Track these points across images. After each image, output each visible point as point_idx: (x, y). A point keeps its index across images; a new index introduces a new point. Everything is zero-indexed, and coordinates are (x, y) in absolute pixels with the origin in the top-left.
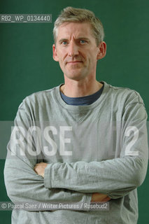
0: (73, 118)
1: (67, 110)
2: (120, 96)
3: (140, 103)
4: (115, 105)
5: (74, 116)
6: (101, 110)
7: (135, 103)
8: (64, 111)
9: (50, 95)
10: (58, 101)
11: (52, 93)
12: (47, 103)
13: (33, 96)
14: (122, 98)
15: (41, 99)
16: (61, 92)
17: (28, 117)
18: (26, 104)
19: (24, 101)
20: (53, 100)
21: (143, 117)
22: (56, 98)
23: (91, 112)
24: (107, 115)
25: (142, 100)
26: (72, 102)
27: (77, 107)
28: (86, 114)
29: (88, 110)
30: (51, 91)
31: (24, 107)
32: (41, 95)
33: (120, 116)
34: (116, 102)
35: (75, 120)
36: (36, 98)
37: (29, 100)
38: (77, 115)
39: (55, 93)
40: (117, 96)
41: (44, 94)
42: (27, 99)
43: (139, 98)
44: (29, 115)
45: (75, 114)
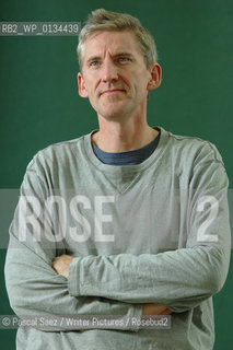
0: (112, 185)
1: (103, 172)
2: (186, 150)
3: (217, 161)
4: (177, 165)
5: (114, 182)
6: (156, 173)
7: (209, 162)
8: (99, 173)
9: (76, 148)
10: (88, 159)
11: (78, 145)
12: (71, 161)
13: (49, 150)
14: (189, 153)
15: (63, 155)
16: (93, 143)
17: (41, 183)
18: (39, 163)
19: (35, 157)
20: (81, 156)
21: (222, 183)
22: (85, 153)
23: (141, 176)
24: (166, 181)
25: (220, 157)
26: (111, 160)
27: (118, 167)
28: (132, 178)
29: (136, 173)
30: (78, 142)
31: (36, 167)
32: (61, 148)
33: (186, 182)
35: (115, 188)
36: (54, 153)
37: (44, 156)
38: (119, 181)
39: (83, 146)
40: (181, 149)
41: (67, 147)
42: (40, 155)
43: (215, 154)
44: (44, 180)
45: (116, 178)
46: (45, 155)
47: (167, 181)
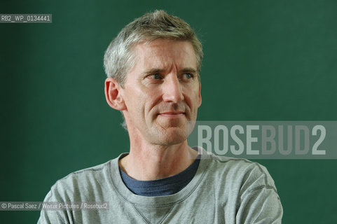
1: (133, 204)
3: (268, 187)
4: (221, 193)
5: (146, 215)
6: (197, 203)
7: (259, 188)
8: (128, 206)
9: (101, 176)
10: (116, 188)
11: (104, 172)
12: (96, 192)
13: (69, 179)
14: (234, 178)
15: (85, 185)
16: (121, 169)
17: (61, 219)
18: (58, 195)
19: (53, 188)
20: (107, 185)
21: (274, 213)
22: (112, 181)
23: (178, 208)
24: (208, 212)
25: (271, 182)
26: (143, 190)
27: (151, 199)
28: (168, 211)
29: (173, 204)
30: (103, 168)
31: (54, 199)
32: (84, 176)
33: (233, 213)
34: (223, 187)
35: (148, 223)
36: (75, 182)
38: (152, 214)
39: (110, 172)
40: (226, 174)
41: (90, 175)
42: (59, 185)
43: (266, 178)
44: (63, 216)
45: (149, 212)
46: (64, 185)
47: (210, 213)
